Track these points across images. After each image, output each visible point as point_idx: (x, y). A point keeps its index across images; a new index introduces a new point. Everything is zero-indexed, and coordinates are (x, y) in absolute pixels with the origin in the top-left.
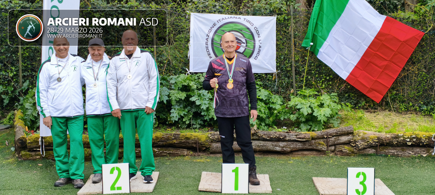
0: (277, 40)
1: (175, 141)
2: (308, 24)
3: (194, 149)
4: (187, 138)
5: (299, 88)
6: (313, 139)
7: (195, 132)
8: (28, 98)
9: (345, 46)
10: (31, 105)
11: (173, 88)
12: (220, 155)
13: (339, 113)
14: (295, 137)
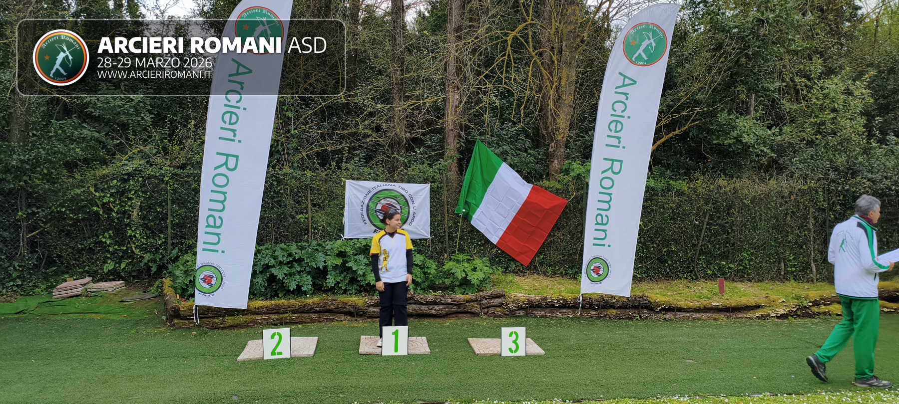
0: (431, 207)
1: (332, 306)
2: (460, 192)
3: (351, 314)
4: (345, 304)
5: (453, 252)
6: (467, 301)
7: (351, 297)
8: (178, 266)
9: (495, 213)
10: (182, 272)
11: (328, 254)
12: (377, 320)
13: (491, 277)
14: (450, 300)
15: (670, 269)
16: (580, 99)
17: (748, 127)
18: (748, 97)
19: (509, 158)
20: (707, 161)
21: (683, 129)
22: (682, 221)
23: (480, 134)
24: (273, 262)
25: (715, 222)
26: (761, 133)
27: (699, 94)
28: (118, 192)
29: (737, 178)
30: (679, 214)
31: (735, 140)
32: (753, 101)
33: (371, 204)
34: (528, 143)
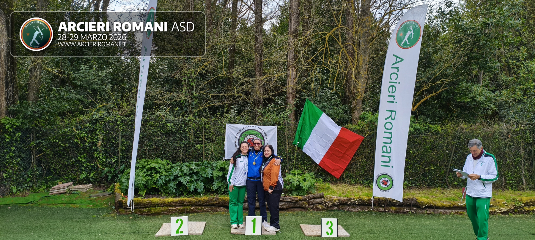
0: (278, 141)
1: (216, 202)
2: (296, 131)
4: (223, 200)
5: (291, 169)
6: (300, 200)
7: (228, 196)
9: (318, 144)
10: (126, 180)
11: (214, 169)
13: (315, 185)
14: (289, 199)
15: (430, 181)
16: (371, 74)
17: (479, 91)
18: (478, 72)
19: (326, 110)
20: (453, 112)
21: (438, 92)
22: (438, 150)
23: (309, 96)
24: (180, 174)
25: (459, 151)
26: (488, 95)
27: (448, 70)
28: (90, 130)
29: (473, 123)
30: (436, 146)
31: (471, 99)
32: (482, 75)
33: (241, 139)
34: (338, 101)
